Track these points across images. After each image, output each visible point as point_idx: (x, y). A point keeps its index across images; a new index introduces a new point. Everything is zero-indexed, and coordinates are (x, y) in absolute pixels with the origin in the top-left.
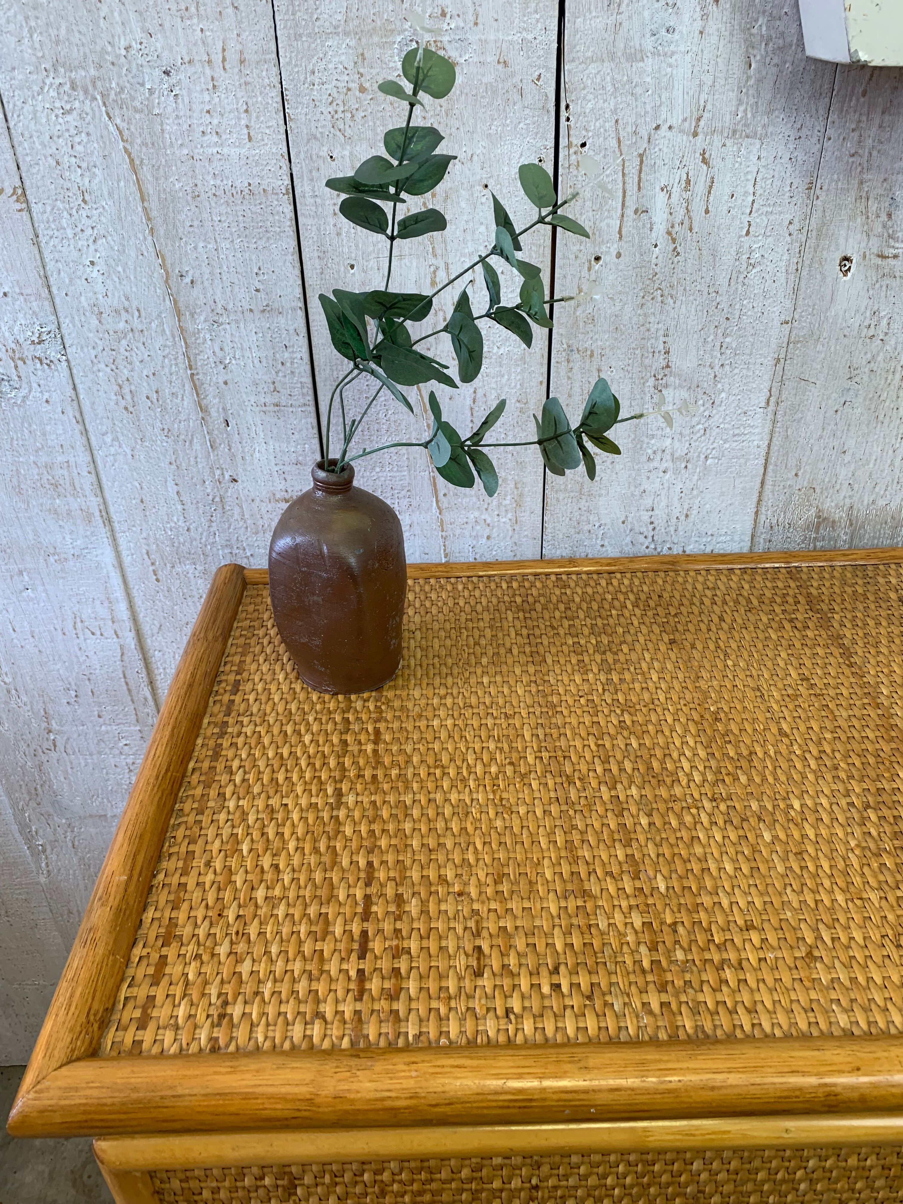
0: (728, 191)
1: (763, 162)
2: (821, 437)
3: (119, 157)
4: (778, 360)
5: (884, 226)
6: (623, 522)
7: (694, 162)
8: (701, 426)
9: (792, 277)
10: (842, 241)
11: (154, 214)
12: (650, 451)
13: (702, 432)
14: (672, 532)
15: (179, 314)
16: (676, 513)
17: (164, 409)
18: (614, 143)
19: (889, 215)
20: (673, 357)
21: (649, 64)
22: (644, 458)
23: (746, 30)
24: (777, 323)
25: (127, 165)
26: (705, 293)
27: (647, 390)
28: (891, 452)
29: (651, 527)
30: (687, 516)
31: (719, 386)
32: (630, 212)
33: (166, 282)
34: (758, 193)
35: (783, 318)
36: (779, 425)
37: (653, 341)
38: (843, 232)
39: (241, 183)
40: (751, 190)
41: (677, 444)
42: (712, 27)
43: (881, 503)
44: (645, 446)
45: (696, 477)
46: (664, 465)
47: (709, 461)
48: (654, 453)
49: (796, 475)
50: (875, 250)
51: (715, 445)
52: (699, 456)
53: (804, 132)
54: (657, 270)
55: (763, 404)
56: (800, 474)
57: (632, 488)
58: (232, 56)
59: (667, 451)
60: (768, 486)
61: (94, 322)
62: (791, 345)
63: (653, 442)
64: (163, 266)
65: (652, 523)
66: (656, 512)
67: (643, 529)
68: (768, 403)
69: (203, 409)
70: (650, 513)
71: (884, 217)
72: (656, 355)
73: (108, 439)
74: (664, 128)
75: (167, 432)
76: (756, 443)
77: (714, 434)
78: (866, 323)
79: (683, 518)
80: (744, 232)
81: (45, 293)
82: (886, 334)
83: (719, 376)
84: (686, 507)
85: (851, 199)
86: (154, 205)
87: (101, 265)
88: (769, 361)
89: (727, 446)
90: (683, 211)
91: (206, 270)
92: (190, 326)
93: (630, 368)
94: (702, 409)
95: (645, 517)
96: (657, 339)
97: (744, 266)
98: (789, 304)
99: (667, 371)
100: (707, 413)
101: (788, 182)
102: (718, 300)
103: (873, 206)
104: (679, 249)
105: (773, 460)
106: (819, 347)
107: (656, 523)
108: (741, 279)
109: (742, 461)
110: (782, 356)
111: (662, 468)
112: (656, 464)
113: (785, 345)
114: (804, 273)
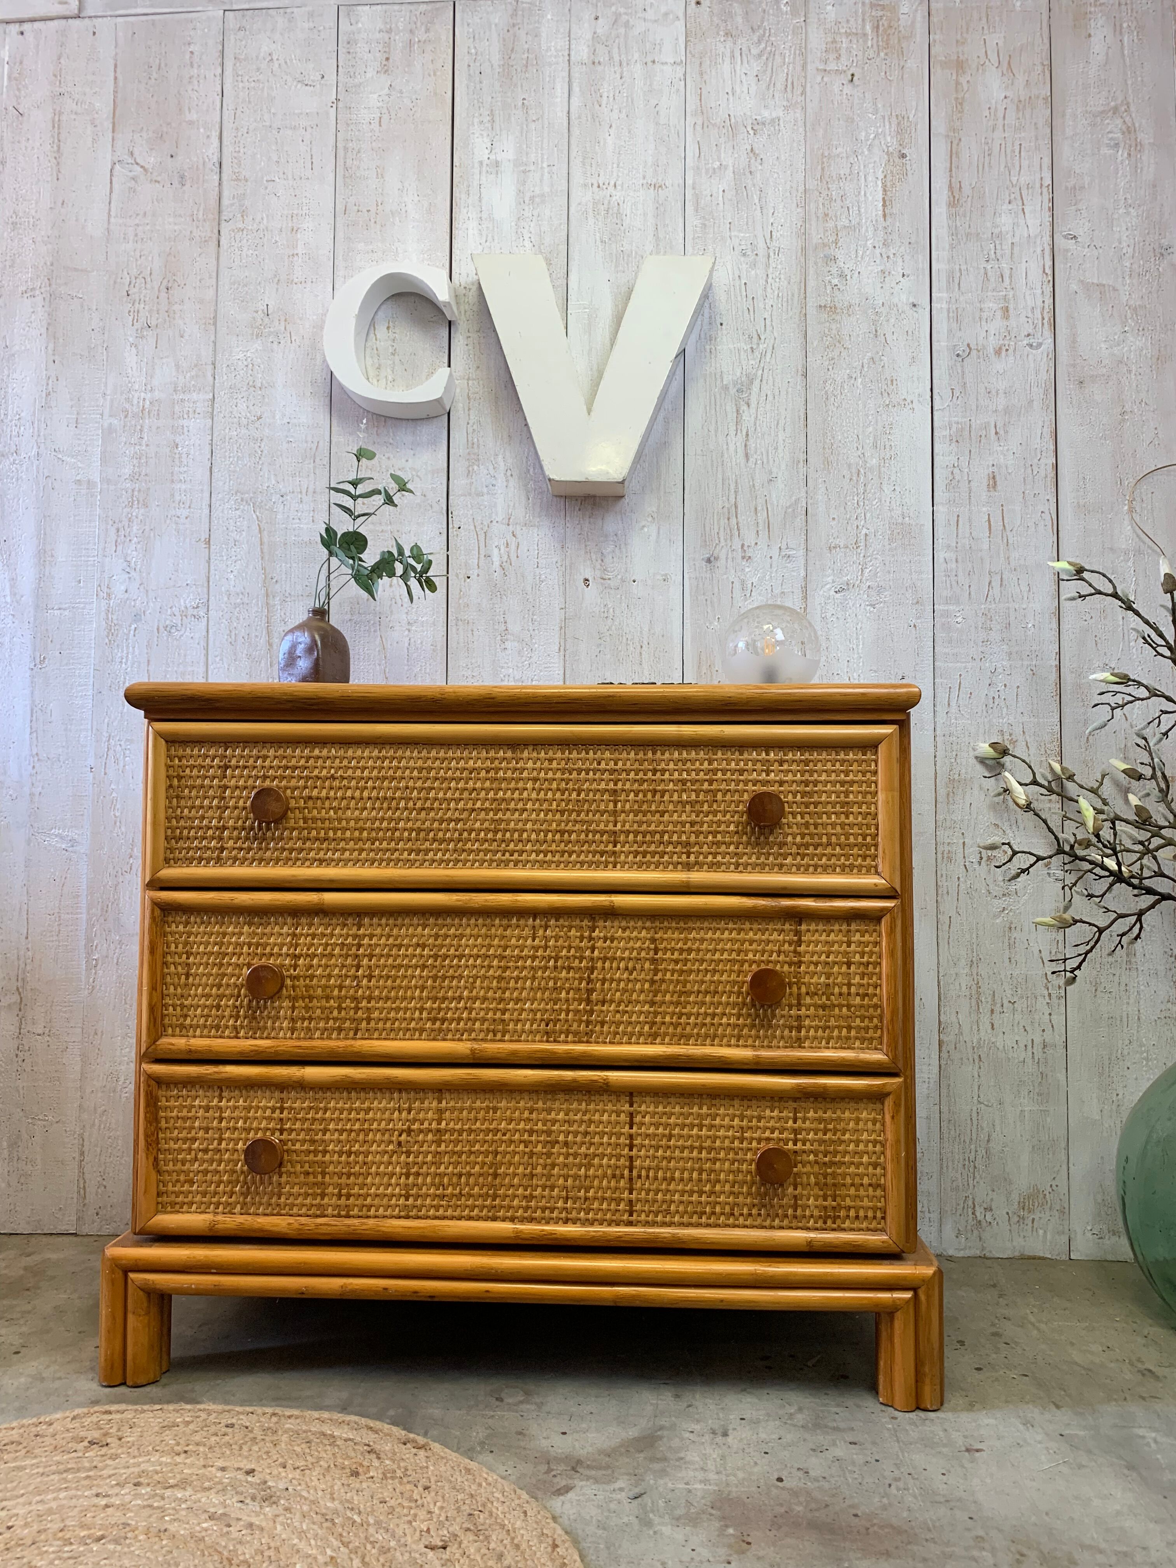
0: (525, 548)
1: (540, 536)
2: (591, 671)
3: (255, 528)
4: (562, 627)
5: (601, 565)
7: (509, 537)
8: (526, 662)
9: (561, 587)
10: (582, 571)
11: (265, 550)
13: (528, 665)
15: (267, 596)
17: (250, 643)
18: (472, 527)
19: (602, 560)
20: (509, 626)
21: (486, 497)
23: (526, 485)
24: (557, 609)
25: (257, 531)
26: (521, 594)
27: (497, 642)
31: (534, 641)
32: (482, 556)
33: (264, 582)
34: (540, 550)
35: (560, 606)
36: (568, 662)
37: (498, 617)
38: (582, 568)
39: (306, 539)
40: (536, 548)
42: (511, 484)
50: (599, 576)
53: (556, 524)
54: (497, 583)
55: (557, 651)
58: (311, 490)
59: (511, 676)
61: (226, 599)
62: (567, 620)
64: (264, 574)
68: (559, 650)
69: (270, 645)
71: (600, 561)
72: (500, 624)
73: (218, 659)
74: (494, 523)
75: (249, 656)
77: (534, 666)
78: (602, 610)
80: (536, 566)
81: (206, 585)
82: (614, 616)
83: (533, 635)
85: (583, 552)
86: (265, 547)
87: (235, 573)
88: (557, 628)
90: (506, 557)
91: (284, 576)
92: (271, 602)
94: (526, 653)
96: (500, 615)
97: (538, 582)
98: (562, 600)
99: (506, 632)
100: (529, 655)
101: (553, 545)
102: (528, 597)
103: (594, 557)
104: (506, 573)
106: (581, 622)
108: (537, 587)
110: (563, 625)
113: (564, 620)
114: (567, 585)
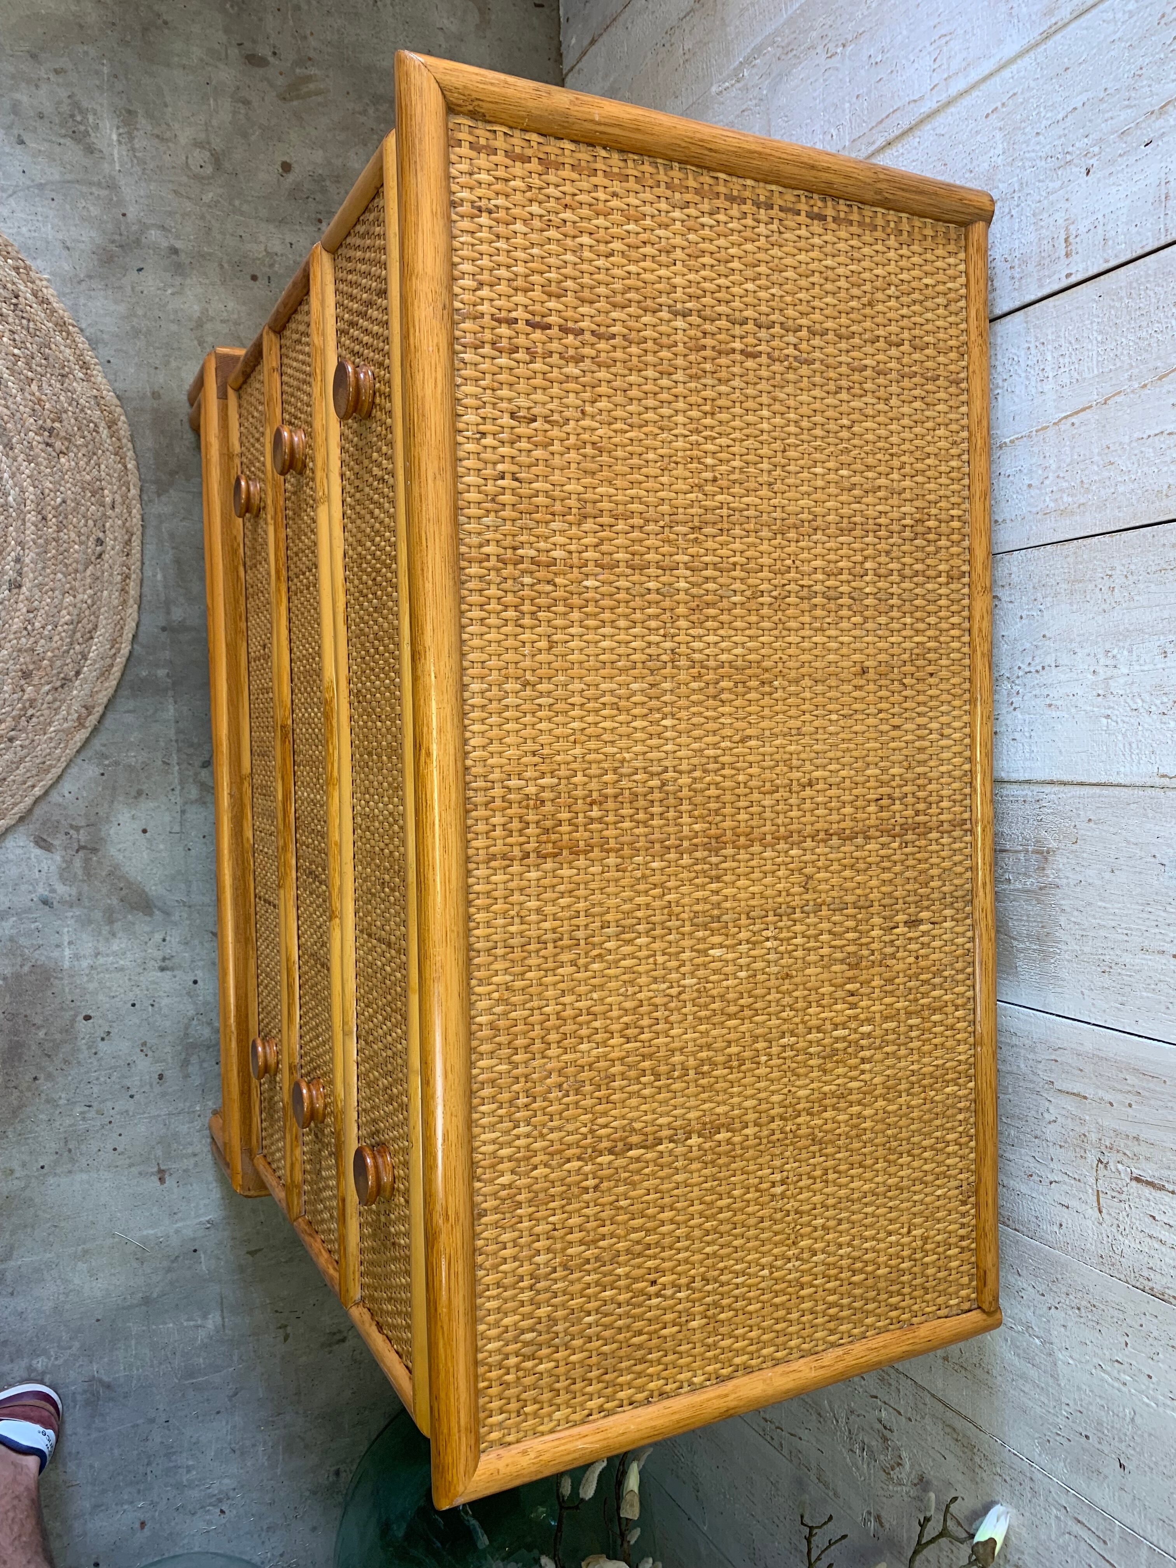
2: (1128, 842)
6: (1044, 636)
8: (1140, 704)
12: (1115, 651)
13: (1135, 707)
14: (1032, 691)
16: (1053, 693)
22: (1108, 646)
28: (1113, 924)
29: (1039, 668)
30: (1050, 706)
36: (1141, 793)
41: (1122, 681)
43: (1063, 920)
44: (1121, 644)
45: (1089, 708)
46: (1101, 670)
47: (1104, 721)
48: (1114, 657)
49: (1090, 820)
51: (1121, 724)
52: (1109, 707)
55: (1162, 771)
56: (1091, 824)
57: (1078, 639)
59: (1115, 671)
60: (1078, 791)
63: (1125, 653)
65: (1043, 668)
66: (1055, 672)
67: (1037, 660)
68: (1163, 776)
69: (1163, 110)
70: (1053, 665)
75: (1138, 74)
76: (1122, 769)
77: (1133, 721)
79: (1048, 702)
84: (1059, 703)
89: (1120, 737)
94: (1158, 702)
95: (1051, 659)
100: (1153, 708)
105: (1105, 791)
107: (1044, 673)
109: (1104, 757)
111: (1098, 669)
112: (1102, 661)
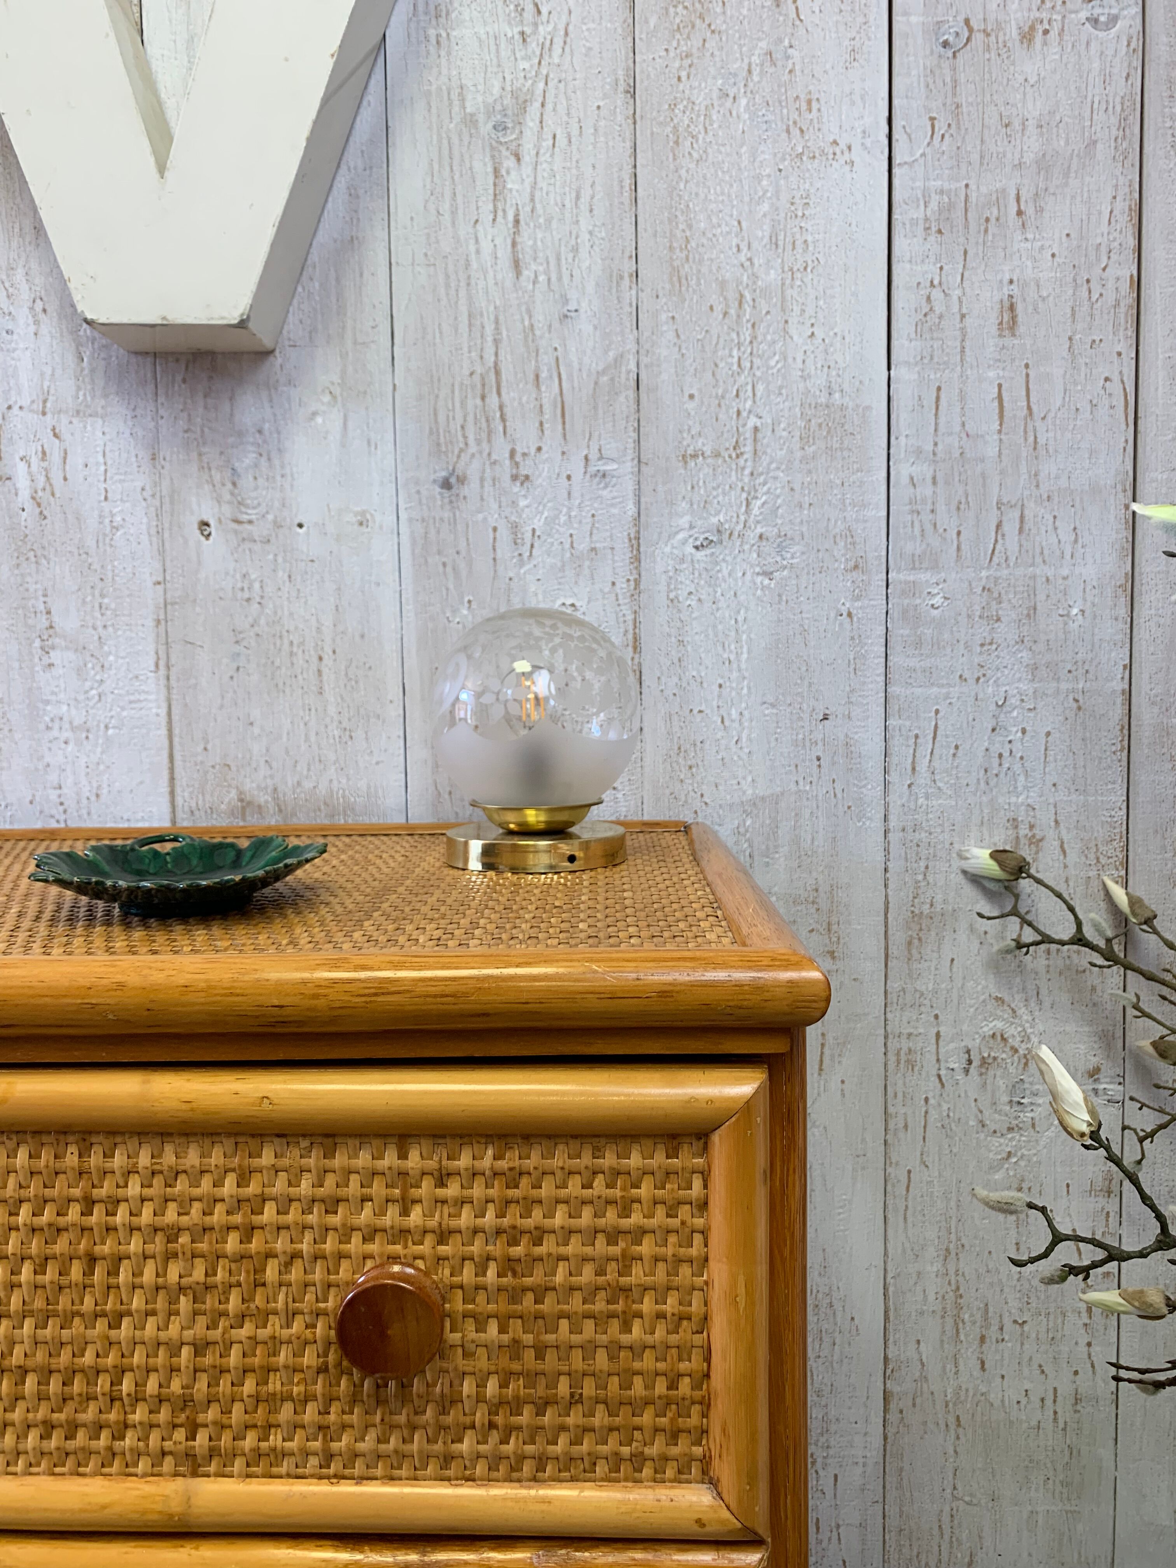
0: (80, 461)
1: (108, 437)
2: (221, 707)
4: (158, 622)
5: (232, 494)
6: (31, 802)
7: (47, 438)
8: (94, 692)
9: (154, 539)
10: (195, 507)
12: (47, 719)
13: (97, 698)
14: (85, 816)
16: (85, 792)
19: (234, 484)
20: (56, 618)
22: (42, 727)
24: (149, 584)
26: (76, 554)
27: (34, 651)
29: (61, 808)
30: (98, 796)
31: (106, 648)
34: (109, 462)
35: (155, 579)
36: (175, 691)
37: (33, 601)
38: (194, 499)
40: (101, 460)
41: (74, 712)
44: (41, 713)
45: (99, 750)
46: (64, 735)
47: (110, 732)
48: (52, 720)
49: (205, 749)
50: (229, 515)
51: (113, 713)
52: (98, 726)
53: (139, 412)
54: (27, 532)
55: (153, 668)
56: (209, 747)
57: (35, 761)
59: (65, 719)
60: (178, 762)
62: (169, 607)
63: (49, 708)
65: (62, 804)
66: (65, 790)
67: (54, 812)
68: (157, 665)
70: (58, 792)
71: (229, 486)
72: (39, 615)
74: (16, 408)
76: (154, 711)
77: (109, 700)
78: (239, 585)
79: (93, 798)
80: (103, 498)
82: (262, 597)
83: (103, 637)
84: (95, 785)
85: (194, 469)
88: (150, 623)
89: (125, 713)
90: (42, 479)
93: (14, 629)
94: (92, 672)
95: (53, 795)
96: (36, 598)
97: (108, 529)
98: (158, 566)
99: (51, 631)
100: (98, 678)
101: (133, 454)
102: (90, 560)
103: (217, 477)
104: (45, 512)
105: (176, 731)
106: (198, 609)
107: (66, 803)
108: (107, 540)
109: (144, 731)
110: (162, 617)
111: (62, 739)
112: (55, 733)
113: (162, 605)
114: (166, 535)
